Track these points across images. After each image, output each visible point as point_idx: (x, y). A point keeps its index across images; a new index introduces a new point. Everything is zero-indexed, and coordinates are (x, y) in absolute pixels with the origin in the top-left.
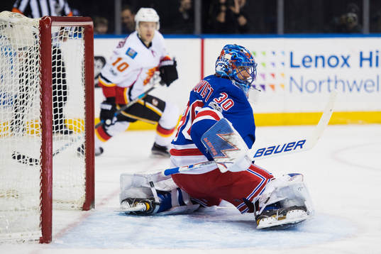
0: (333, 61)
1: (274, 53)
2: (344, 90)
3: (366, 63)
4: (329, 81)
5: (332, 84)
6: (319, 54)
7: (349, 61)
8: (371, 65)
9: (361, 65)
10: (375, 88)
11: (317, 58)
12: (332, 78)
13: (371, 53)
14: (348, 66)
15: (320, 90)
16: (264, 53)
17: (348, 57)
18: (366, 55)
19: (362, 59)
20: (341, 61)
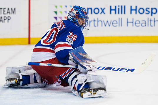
0: (96, 11)
1: (66, 6)
2: (102, 26)
3: (113, 12)
4: (94, 21)
5: (96, 23)
6: (89, 7)
7: (105, 11)
8: (116, 13)
9: (111, 13)
10: (118, 25)
11: (88, 9)
12: (96, 19)
13: (116, 7)
14: (104, 13)
15: (90, 26)
16: (61, 6)
17: (104, 9)
18: (113, 8)
19: (111, 10)
20: (101, 11)
